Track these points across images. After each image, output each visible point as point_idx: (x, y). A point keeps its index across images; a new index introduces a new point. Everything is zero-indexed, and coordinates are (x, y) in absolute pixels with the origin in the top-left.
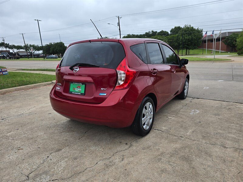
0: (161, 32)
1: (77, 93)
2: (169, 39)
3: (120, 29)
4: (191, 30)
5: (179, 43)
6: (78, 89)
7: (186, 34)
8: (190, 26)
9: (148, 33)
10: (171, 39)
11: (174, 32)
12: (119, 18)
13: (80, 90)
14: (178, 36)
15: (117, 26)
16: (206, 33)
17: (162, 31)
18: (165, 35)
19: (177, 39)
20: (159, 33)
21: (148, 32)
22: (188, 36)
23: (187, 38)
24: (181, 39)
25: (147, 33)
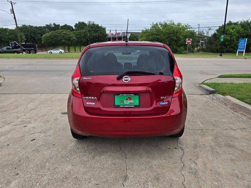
0: (64, 26)
1: (128, 106)
2: (76, 35)
3: (15, 18)
4: (97, 27)
5: (87, 40)
6: (129, 101)
7: (93, 30)
8: (94, 23)
9: (49, 26)
10: (78, 35)
11: (79, 27)
12: (12, 3)
13: (132, 101)
14: (85, 32)
15: (10, 13)
16: (110, 31)
17: (66, 25)
18: (69, 29)
19: (85, 35)
20: (62, 26)
21: (49, 24)
22: (95, 33)
23: (95, 34)
24: (89, 36)
25: (47, 25)
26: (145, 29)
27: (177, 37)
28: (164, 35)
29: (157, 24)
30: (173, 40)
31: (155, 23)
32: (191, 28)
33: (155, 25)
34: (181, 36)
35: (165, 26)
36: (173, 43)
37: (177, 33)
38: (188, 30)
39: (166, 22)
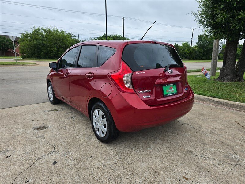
6: (171, 90)
13: (173, 90)
26: (26, 33)
27: (64, 44)
28: (51, 41)
29: (39, 29)
30: (61, 47)
31: (36, 28)
32: (75, 37)
33: (37, 29)
34: (68, 43)
35: (49, 32)
36: (60, 49)
37: (63, 40)
38: (73, 38)
39: (50, 28)
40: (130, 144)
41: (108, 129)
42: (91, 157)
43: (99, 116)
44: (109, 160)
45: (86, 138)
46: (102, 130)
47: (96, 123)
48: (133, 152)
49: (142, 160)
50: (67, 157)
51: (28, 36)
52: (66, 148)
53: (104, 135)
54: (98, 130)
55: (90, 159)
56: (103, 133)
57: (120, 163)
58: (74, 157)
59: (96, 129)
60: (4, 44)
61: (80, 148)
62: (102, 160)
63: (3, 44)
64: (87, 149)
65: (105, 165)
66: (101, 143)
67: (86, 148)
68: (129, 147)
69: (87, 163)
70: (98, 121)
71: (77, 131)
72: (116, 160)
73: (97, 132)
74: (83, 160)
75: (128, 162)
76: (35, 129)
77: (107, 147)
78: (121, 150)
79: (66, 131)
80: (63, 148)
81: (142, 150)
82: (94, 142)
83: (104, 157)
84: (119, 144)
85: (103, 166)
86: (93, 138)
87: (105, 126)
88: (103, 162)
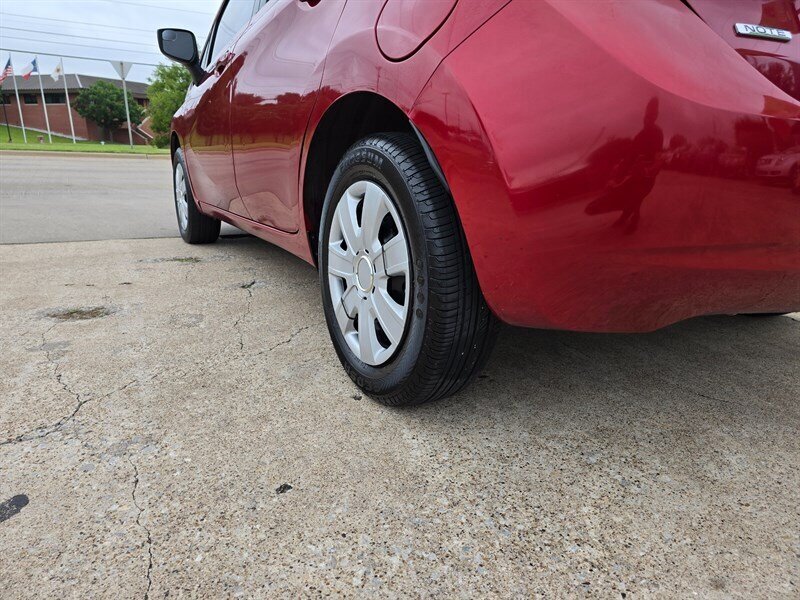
40: (559, 425)
41: (416, 306)
42: (284, 488)
43: (363, 232)
44: (416, 527)
45: (282, 372)
46: (377, 323)
47: (343, 283)
48: (596, 485)
49: (693, 559)
50: (121, 473)
51: (176, 73)
52: (147, 411)
53: (391, 350)
54: (355, 322)
55: (270, 504)
56: (384, 341)
57: (504, 568)
58: (167, 479)
59: (343, 321)
60: (112, 107)
61: (228, 423)
62: (360, 521)
63: (108, 105)
64: (268, 435)
65: (379, 570)
66: (367, 405)
67: (267, 429)
68: (560, 447)
69: (242, 534)
70: (356, 264)
71: (246, 338)
72: (468, 539)
73: (350, 338)
74: (220, 507)
75: (575, 568)
76: (48, 315)
77: (407, 434)
78: (502, 458)
79: (192, 331)
80: (124, 412)
81: (664, 478)
82: (327, 396)
83: (380, 500)
84: (485, 422)
85: (357, 581)
86: (322, 374)
87: (395, 287)
88: (363, 542)
